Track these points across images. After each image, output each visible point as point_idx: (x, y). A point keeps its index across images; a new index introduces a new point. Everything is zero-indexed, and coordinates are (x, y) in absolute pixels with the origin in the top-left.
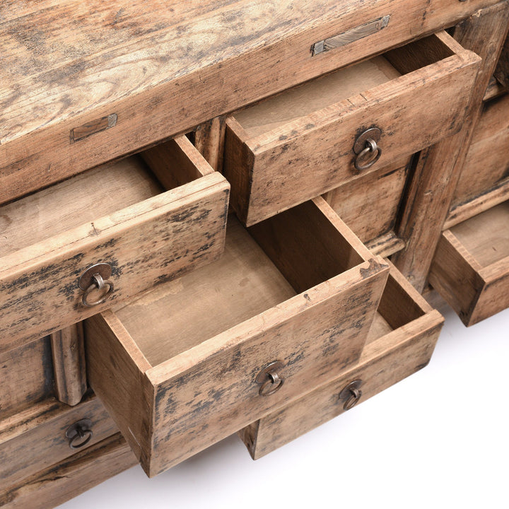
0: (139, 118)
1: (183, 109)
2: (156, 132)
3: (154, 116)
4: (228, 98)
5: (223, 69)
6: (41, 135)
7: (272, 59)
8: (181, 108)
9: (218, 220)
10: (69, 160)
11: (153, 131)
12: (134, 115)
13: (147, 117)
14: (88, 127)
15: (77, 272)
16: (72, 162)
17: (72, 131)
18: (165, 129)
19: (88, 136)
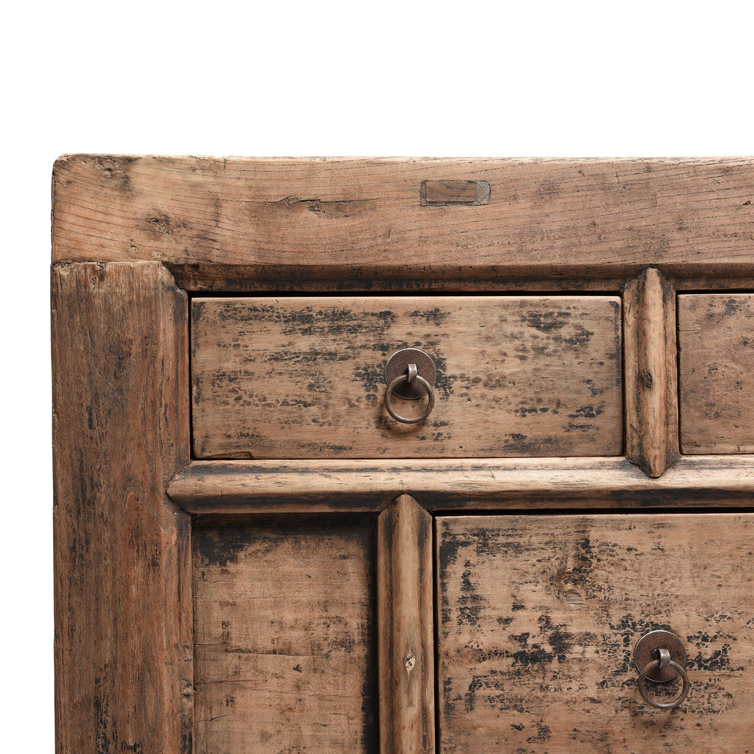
0: (524, 206)
1: (594, 224)
2: (552, 247)
3: (547, 215)
4: (668, 235)
5: (653, 175)
6: (380, 169)
7: (736, 193)
8: (591, 221)
9: (607, 362)
10: (417, 234)
11: (547, 244)
12: (515, 197)
13: (536, 212)
14: (448, 187)
15: (384, 348)
16: (423, 240)
17: (424, 183)
18: (567, 247)
19: (447, 203)
